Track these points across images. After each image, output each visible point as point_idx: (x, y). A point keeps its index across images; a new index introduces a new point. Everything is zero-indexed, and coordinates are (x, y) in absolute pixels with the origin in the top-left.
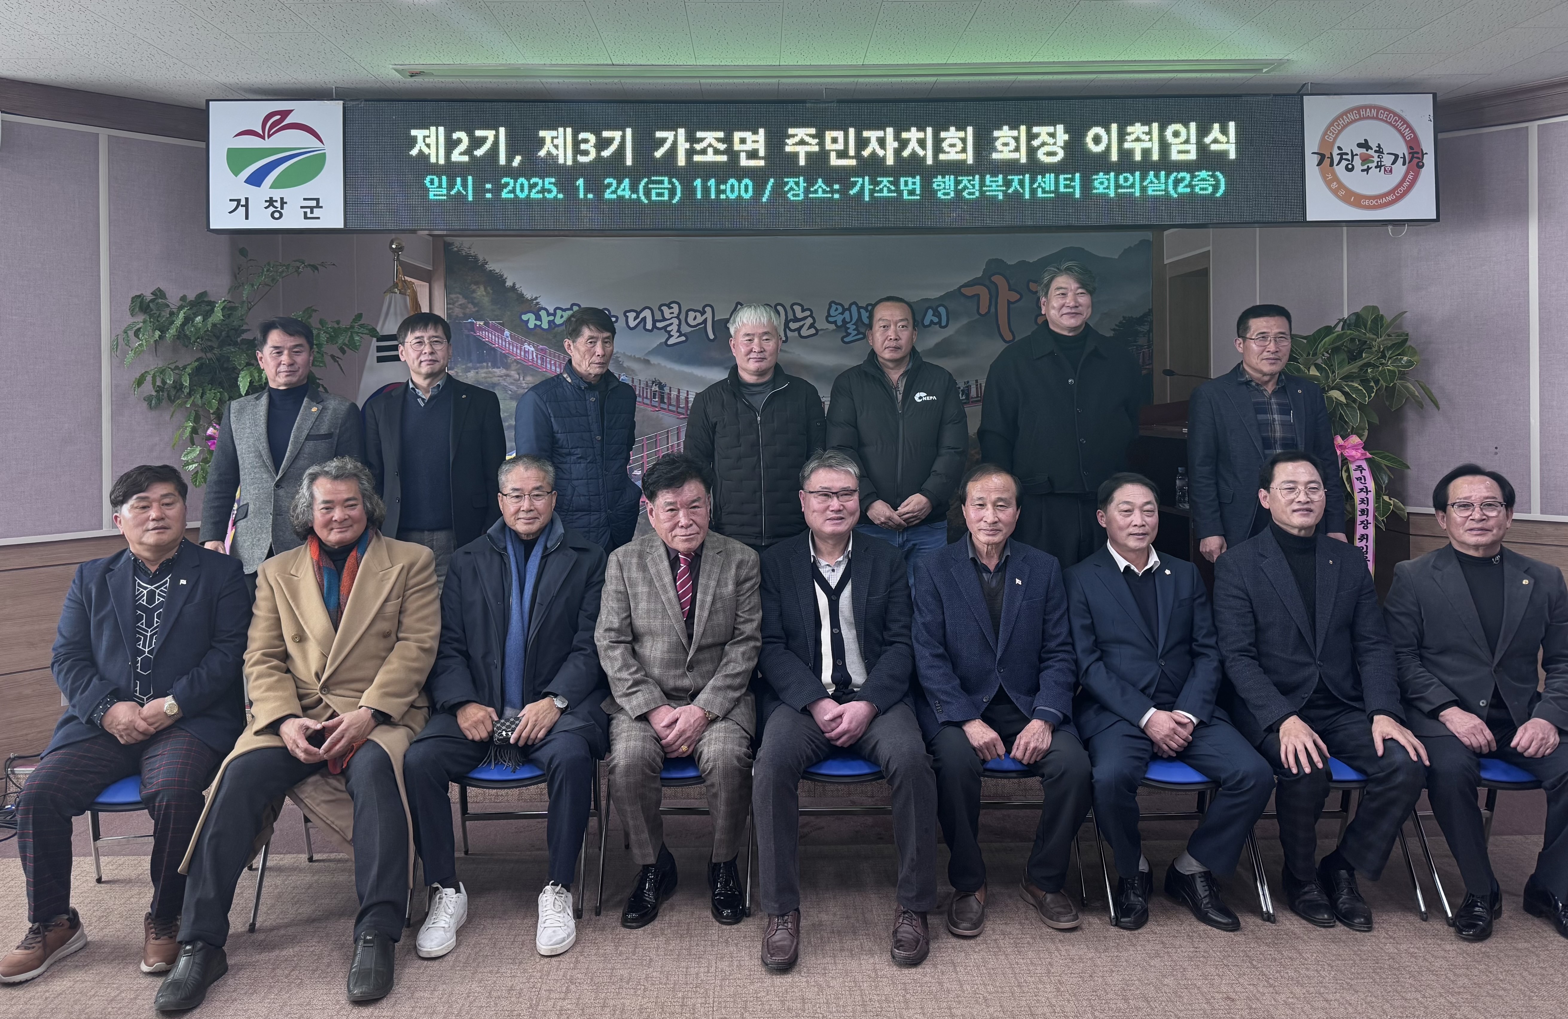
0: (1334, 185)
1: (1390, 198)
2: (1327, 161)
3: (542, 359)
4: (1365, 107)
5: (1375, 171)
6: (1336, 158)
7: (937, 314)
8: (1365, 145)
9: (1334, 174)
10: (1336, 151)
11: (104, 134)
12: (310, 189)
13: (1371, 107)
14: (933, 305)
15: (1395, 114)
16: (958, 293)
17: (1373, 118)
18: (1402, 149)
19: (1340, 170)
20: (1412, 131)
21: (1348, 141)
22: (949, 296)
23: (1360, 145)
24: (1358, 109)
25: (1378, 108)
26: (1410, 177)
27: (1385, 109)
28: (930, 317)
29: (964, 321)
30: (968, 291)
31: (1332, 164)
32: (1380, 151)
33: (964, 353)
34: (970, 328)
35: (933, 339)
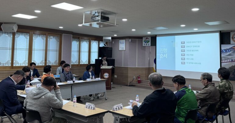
7: (229, 50)
11: (137, 39)
14: (228, 49)
16: (231, 48)
22: (230, 48)
28: (228, 51)
29: (232, 51)
30: (233, 48)
33: (232, 55)
34: (233, 52)
35: (228, 53)
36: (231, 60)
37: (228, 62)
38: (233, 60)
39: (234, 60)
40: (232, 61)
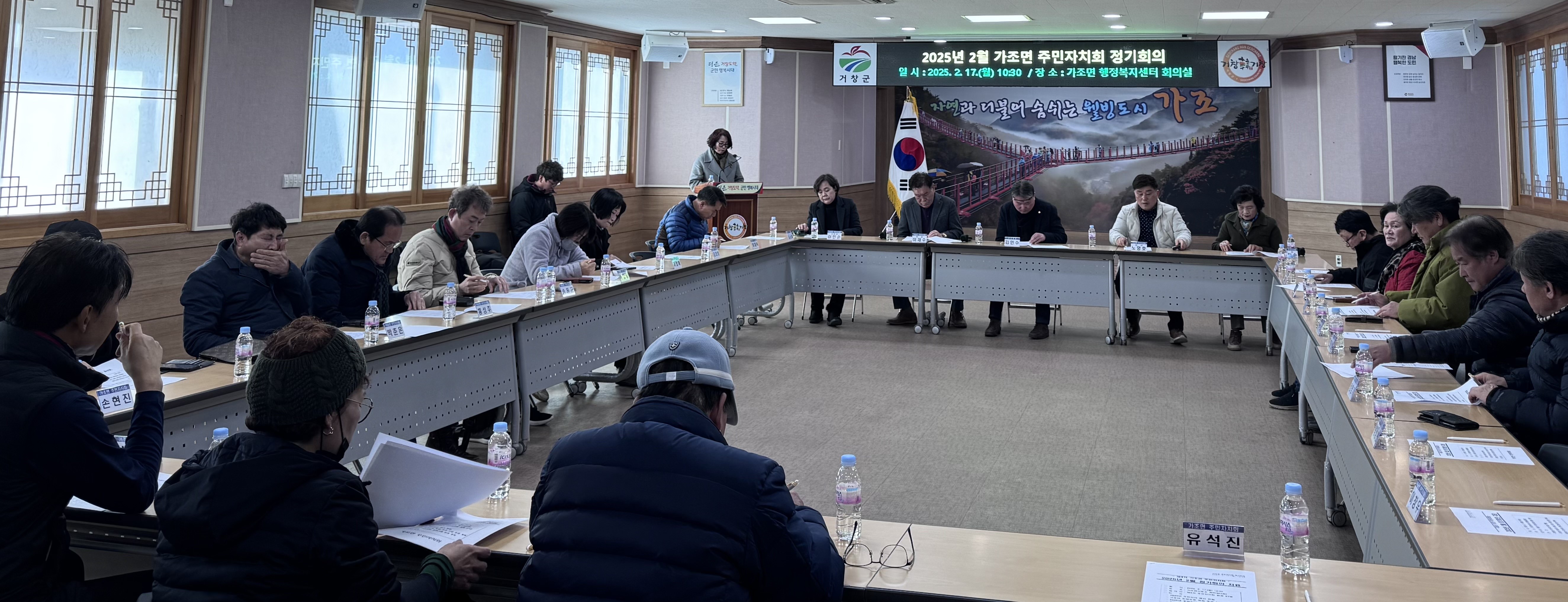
0: (1230, 74)
1: (1252, 79)
2: (1227, 65)
3: (940, 126)
4: (1242, 45)
5: (1245, 69)
6: (1230, 64)
7: (1142, 107)
8: (1242, 59)
9: (1230, 70)
10: (1230, 61)
11: (798, 52)
12: (865, 72)
13: (1244, 45)
14: (1139, 102)
15: (1254, 48)
16: (1153, 96)
17: (1245, 49)
18: (1256, 61)
19: (1232, 68)
20: (1260, 54)
21: (1235, 57)
22: (1147, 97)
23: (1239, 59)
24: (1239, 46)
25: (1247, 45)
26: (1260, 71)
27: (1250, 46)
28: (1137, 108)
29: (1156, 111)
30: (1158, 96)
31: (1228, 66)
32: (1247, 61)
33: (1156, 128)
34: (1159, 115)
35: (1139, 120)
36: (1152, 148)
37: (1139, 155)
38: (1157, 148)
39: (1161, 149)
40: (1156, 151)
